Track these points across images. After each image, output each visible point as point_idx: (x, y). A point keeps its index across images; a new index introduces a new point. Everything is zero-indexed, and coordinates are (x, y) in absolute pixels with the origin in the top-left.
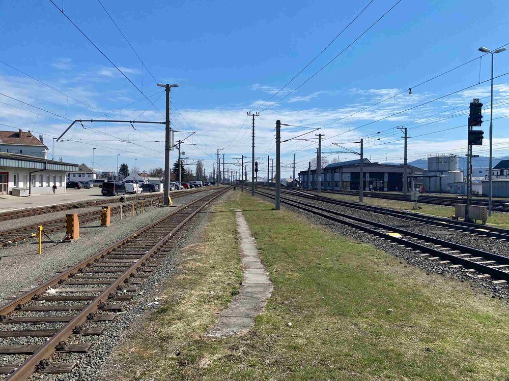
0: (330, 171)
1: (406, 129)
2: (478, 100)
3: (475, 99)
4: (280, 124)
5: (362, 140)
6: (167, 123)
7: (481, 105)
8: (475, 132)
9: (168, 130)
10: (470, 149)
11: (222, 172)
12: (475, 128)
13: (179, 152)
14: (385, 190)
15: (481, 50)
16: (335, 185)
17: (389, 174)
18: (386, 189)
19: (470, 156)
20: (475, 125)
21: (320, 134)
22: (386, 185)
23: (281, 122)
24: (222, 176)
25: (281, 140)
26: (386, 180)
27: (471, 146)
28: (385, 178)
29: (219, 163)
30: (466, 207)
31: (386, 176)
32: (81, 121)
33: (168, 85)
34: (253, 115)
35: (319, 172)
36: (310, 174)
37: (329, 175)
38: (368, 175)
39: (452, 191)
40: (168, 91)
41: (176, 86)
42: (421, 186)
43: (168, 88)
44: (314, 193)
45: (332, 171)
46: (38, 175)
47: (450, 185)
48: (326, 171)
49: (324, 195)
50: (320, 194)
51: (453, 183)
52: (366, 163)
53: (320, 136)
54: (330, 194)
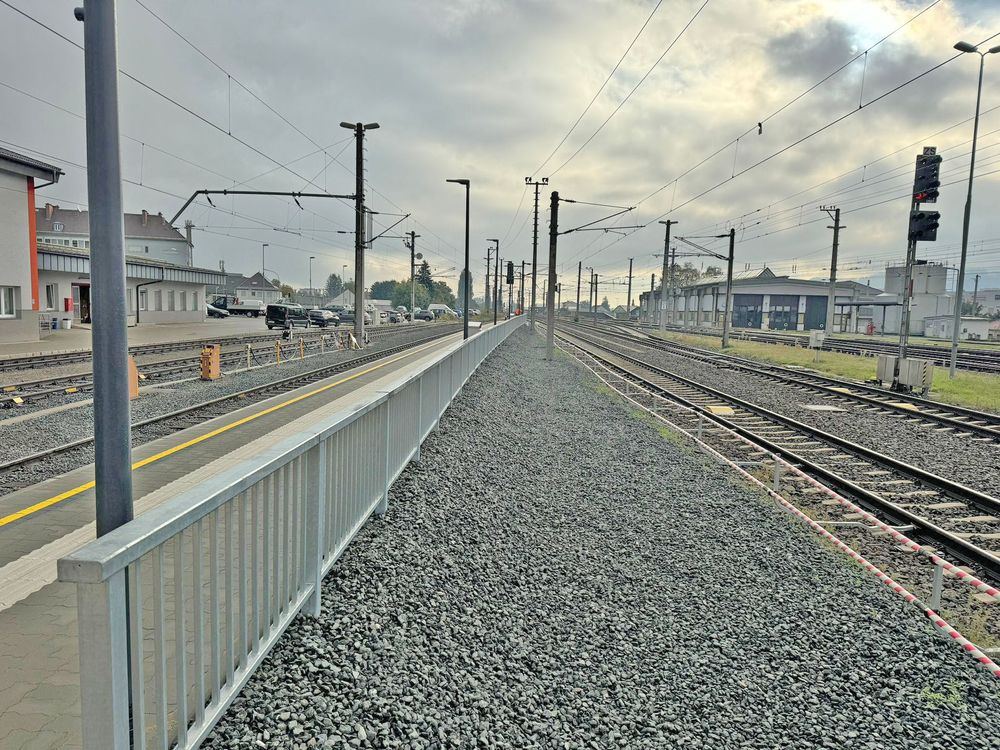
0: (695, 292)
1: (838, 211)
2: (933, 149)
3: (927, 149)
4: (558, 199)
5: (733, 230)
6: (359, 197)
7: (939, 159)
8: (922, 215)
9: (360, 209)
10: (912, 250)
13: (413, 253)
14: (798, 329)
15: (960, 46)
16: (702, 319)
17: (809, 297)
18: (801, 327)
19: (912, 261)
20: (924, 200)
21: (669, 221)
22: (801, 319)
23: (560, 196)
25: (559, 231)
26: (802, 309)
27: (915, 243)
28: (800, 305)
30: (897, 363)
31: (803, 302)
32: (206, 192)
33: (359, 125)
34: (537, 184)
35: (664, 293)
36: (652, 297)
37: (694, 300)
38: (767, 300)
39: (929, 332)
40: (360, 136)
41: (375, 126)
42: (867, 323)
43: (360, 131)
44: (654, 332)
45: (699, 291)
46: (151, 291)
47: (926, 321)
48: (689, 291)
49: (669, 336)
50: (663, 334)
51: (932, 318)
52: (767, 277)
53: (668, 223)
54: (680, 336)
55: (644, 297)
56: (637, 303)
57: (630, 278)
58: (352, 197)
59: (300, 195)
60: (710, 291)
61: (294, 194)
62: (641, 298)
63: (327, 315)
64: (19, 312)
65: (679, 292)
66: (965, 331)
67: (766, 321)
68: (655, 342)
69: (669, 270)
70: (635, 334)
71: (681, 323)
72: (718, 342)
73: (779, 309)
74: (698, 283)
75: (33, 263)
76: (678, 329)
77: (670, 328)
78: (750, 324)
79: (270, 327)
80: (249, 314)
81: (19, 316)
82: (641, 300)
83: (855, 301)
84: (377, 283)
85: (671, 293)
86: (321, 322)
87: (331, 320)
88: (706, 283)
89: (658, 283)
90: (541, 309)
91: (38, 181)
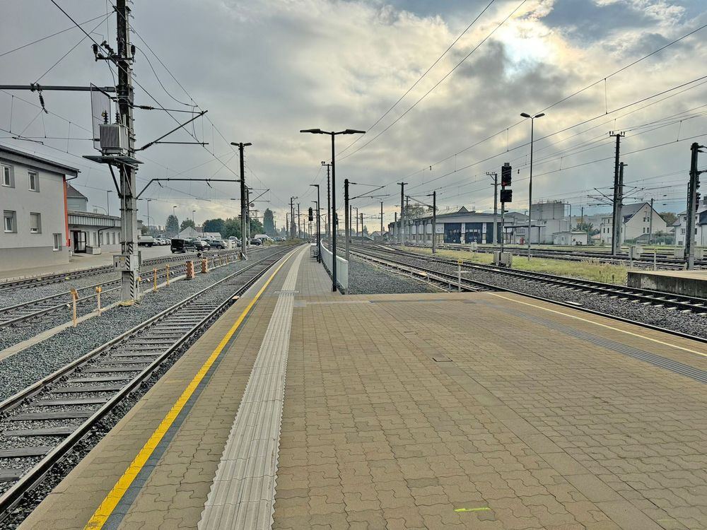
0: (421, 222)
1: (496, 175)
2: (508, 164)
3: (505, 164)
5: (435, 192)
6: (242, 181)
7: (510, 168)
8: (506, 191)
9: (243, 187)
11: (297, 225)
12: (507, 188)
15: (523, 115)
16: (427, 239)
17: (488, 224)
18: (484, 242)
20: (506, 185)
24: (297, 230)
26: (484, 231)
27: (504, 203)
28: (483, 229)
29: (292, 215)
30: (500, 255)
31: (484, 226)
32: (158, 180)
33: (241, 144)
35: (402, 224)
36: (396, 225)
37: (421, 227)
38: (463, 226)
39: (556, 242)
40: (241, 150)
41: (250, 144)
42: (520, 238)
43: (241, 147)
44: (398, 247)
45: (424, 222)
46: (105, 232)
47: (554, 235)
48: (417, 222)
49: (407, 249)
50: (403, 248)
51: (557, 233)
52: (463, 212)
53: (403, 184)
54: (412, 248)
55: (391, 225)
56: (387, 229)
57: (382, 214)
58: (239, 181)
59: (210, 180)
60: (430, 221)
61: (207, 180)
62: (389, 226)
63: (204, 244)
64: (61, 247)
65: (412, 222)
66: (574, 240)
67: (462, 238)
68: (398, 252)
69: (405, 209)
70: (387, 248)
71: (414, 241)
72: (431, 251)
73: (471, 231)
74: (424, 217)
75: (67, 221)
76: (412, 245)
77: (407, 244)
78: (455, 241)
79: (173, 252)
80: (147, 245)
81: (60, 250)
82: (389, 228)
83: (515, 225)
84: (208, 221)
85: (407, 223)
86: (200, 248)
87: (206, 246)
88: (429, 216)
89: (399, 216)
90: (324, 235)
91: (68, 177)
